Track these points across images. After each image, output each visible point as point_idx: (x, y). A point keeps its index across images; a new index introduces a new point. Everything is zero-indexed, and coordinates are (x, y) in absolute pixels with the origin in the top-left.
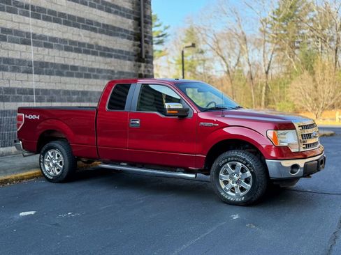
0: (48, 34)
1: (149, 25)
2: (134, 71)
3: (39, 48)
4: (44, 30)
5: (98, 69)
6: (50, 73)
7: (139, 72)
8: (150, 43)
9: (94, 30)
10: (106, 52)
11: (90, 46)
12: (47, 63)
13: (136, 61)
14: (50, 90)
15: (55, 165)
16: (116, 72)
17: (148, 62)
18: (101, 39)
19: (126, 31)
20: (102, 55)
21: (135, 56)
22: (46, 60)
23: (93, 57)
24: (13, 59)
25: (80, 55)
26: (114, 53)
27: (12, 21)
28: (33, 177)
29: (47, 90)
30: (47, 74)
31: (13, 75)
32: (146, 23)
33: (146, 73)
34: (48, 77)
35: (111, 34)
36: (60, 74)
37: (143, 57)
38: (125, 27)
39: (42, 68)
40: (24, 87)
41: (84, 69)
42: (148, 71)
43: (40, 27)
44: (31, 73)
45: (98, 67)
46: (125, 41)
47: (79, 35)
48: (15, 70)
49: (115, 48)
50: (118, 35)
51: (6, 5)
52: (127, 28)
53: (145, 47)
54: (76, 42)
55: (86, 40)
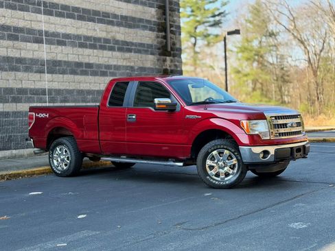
0: (61, 31)
1: (176, 13)
2: (157, 67)
3: (52, 46)
4: (58, 27)
5: (115, 66)
6: (64, 72)
7: (164, 67)
8: (178, 33)
9: (111, 23)
10: (125, 47)
11: (107, 41)
12: (60, 61)
13: (160, 54)
14: (63, 90)
15: (63, 160)
16: (136, 68)
17: (174, 56)
18: (119, 32)
19: (149, 22)
20: (120, 50)
21: (159, 49)
22: (59, 59)
23: (110, 52)
24: (25, 59)
25: (95, 51)
26: (133, 47)
27: (24, 19)
28: (44, 173)
29: (60, 90)
30: (60, 73)
31: (26, 74)
32: (172, 10)
33: (173, 68)
34: (61, 76)
35: (130, 26)
36: (74, 72)
37: (168, 49)
38: (147, 17)
39: (55, 67)
40: (37, 87)
41: (99, 66)
42: (176, 66)
43: (52, 24)
44: (44, 72)
45: (115, 63)
46: (147, 32)
47: (95, 30)
48: (27, 69)
49: (135, 41)
50: (138, 27)
51: (17, 4)
52: (149, 18)
53: (171, 38)
54: (91, 37)
55: (103, 35)
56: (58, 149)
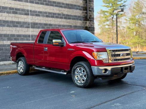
0: (38, 10)
1: (92, 2)
2: (83, 26)
3: (33, 17)
4: (36, 8)
6: (39, 28)
7: (86, 26)
8: (92, 11)
9: (61, 7)
10: (67, 17)
11: (59, 14)
12: (37, 23)
13: (84, 20)
15: (21, 68)
16: (73, 26)
17: (91, 21)
18: (65, 11)
19: (79, 6)
20: (65, 18)
21: (83, 18)
23: (60, 19)
24: (20, 22)
25: (54, 19)
26: (72, 17)
27: (20, 5)
30: (37, 28)
31: (21, 29)
32: (90, 1)
33: (90, 26)
35: (70, 8)
36: (43, 28)
37: (88, 18)
39: (34, 25)
40: (26, 34)
41: (55, 25)
42: (91, 25)
43: (34, 7)
44: (29, 28)
45: (63, 24)
46: (78, 11)
47: (53, 10)
48: (21, 26)
49: (72, 15)
50: (74, 8)
52: (79, 5)
53: (89, 13)
54: (52, 13)
55: (57, 12)
56: (20, 62)
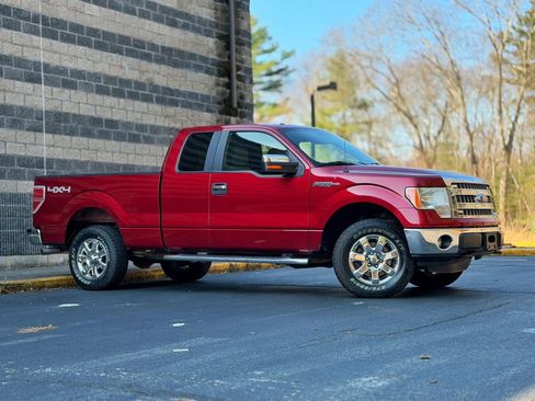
0: (70, 65)
1: (246, 48)
3: (55, 89)
4: (64, 58)
5: (152, 127)
6: (72, 133)
8: (248, 81)
9: (147, 57)
10: (167, 97)
11: (140, 85)
12: (67, 114)
13: (221, 113)
14: (70, 162)
15: (95, 263)
17: (242, 116)
18: (159, 74)
19: (204, 59)
20: (160, 101)
21: (219, 103)
22: (64, 110)
23: (145, 104)
24: (11, 106)
25: (122, 100)
26: (180, 98)
27: (11, 43)
29: (65, 161)
30: (67, 134)
31: (12, 133)
32: (239, 43)
34: (68, 138)
35: (176, 65)
36: (88, 134)
37: (233, 105)
38: (202, 52)
39: (58, 123)
40: (29, 154)
41: (128, 125)
43: (56, 52)
44: (41, 131)
45: (152, 122)
46: (202, 76)
47: (121, 67)
48: (15, 125)
49: (182, 89)
50: (188, 66)
51: (2, 16)
52: (204, 54)
53: (238, 87)
54: (116, 77)
55: (133, 75)
56: (86, 244)
